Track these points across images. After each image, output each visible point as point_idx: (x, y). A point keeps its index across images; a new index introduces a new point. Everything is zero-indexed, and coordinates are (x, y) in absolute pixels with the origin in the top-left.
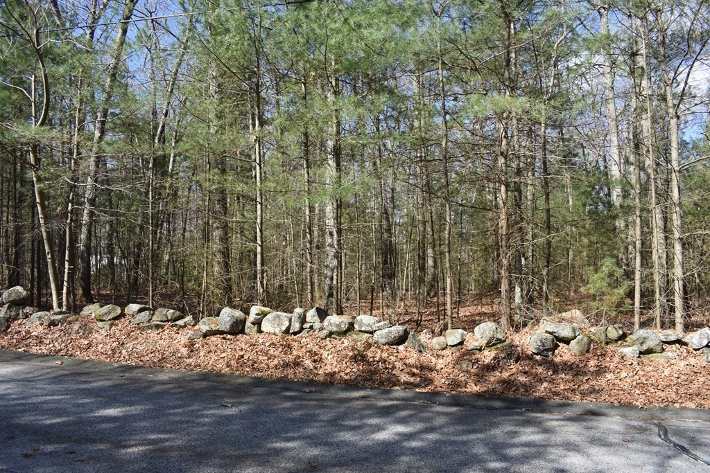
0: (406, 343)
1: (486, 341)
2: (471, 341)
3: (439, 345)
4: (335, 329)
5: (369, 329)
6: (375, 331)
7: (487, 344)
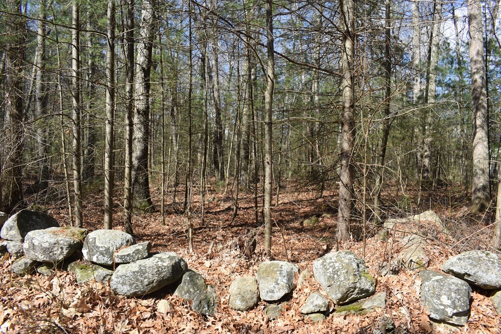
0: (176, 293)
1: (339, 296)
2: (307, 290)
3: (243, 299)
4: (41, 258)
5: (105, 260)
6: (118, 265)
7: (340, 300)
